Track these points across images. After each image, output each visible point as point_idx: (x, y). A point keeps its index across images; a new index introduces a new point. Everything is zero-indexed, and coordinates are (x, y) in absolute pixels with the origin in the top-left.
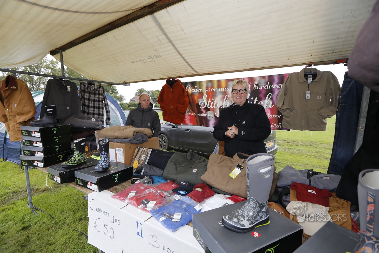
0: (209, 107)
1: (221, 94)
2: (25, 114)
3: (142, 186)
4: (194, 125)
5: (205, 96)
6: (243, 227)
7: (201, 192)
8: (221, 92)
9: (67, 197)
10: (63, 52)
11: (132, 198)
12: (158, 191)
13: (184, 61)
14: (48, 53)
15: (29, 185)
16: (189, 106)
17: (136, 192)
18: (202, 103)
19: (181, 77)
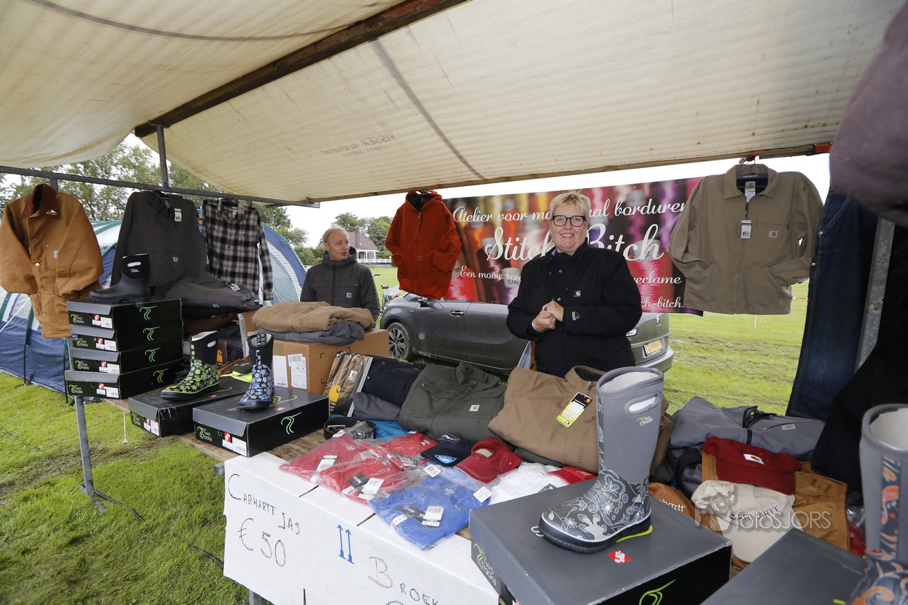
0: (508, 257)
1: (537, 226)
2: (77, 275)
3: (351, 443)
4: (471, 300)
5: (499, 231)
6: (588, 539)
7: (490, 457)
8: (537, 222)
9: (172, 469)
10: (165, 130)
11: (327, 472)
12: (389, 456)
13: (448, 149)
14: (131, 132)
15: (86, 441)
16: (461, 254)
17: (336, 457)
18: (491, 248)
19: (440, 186)
